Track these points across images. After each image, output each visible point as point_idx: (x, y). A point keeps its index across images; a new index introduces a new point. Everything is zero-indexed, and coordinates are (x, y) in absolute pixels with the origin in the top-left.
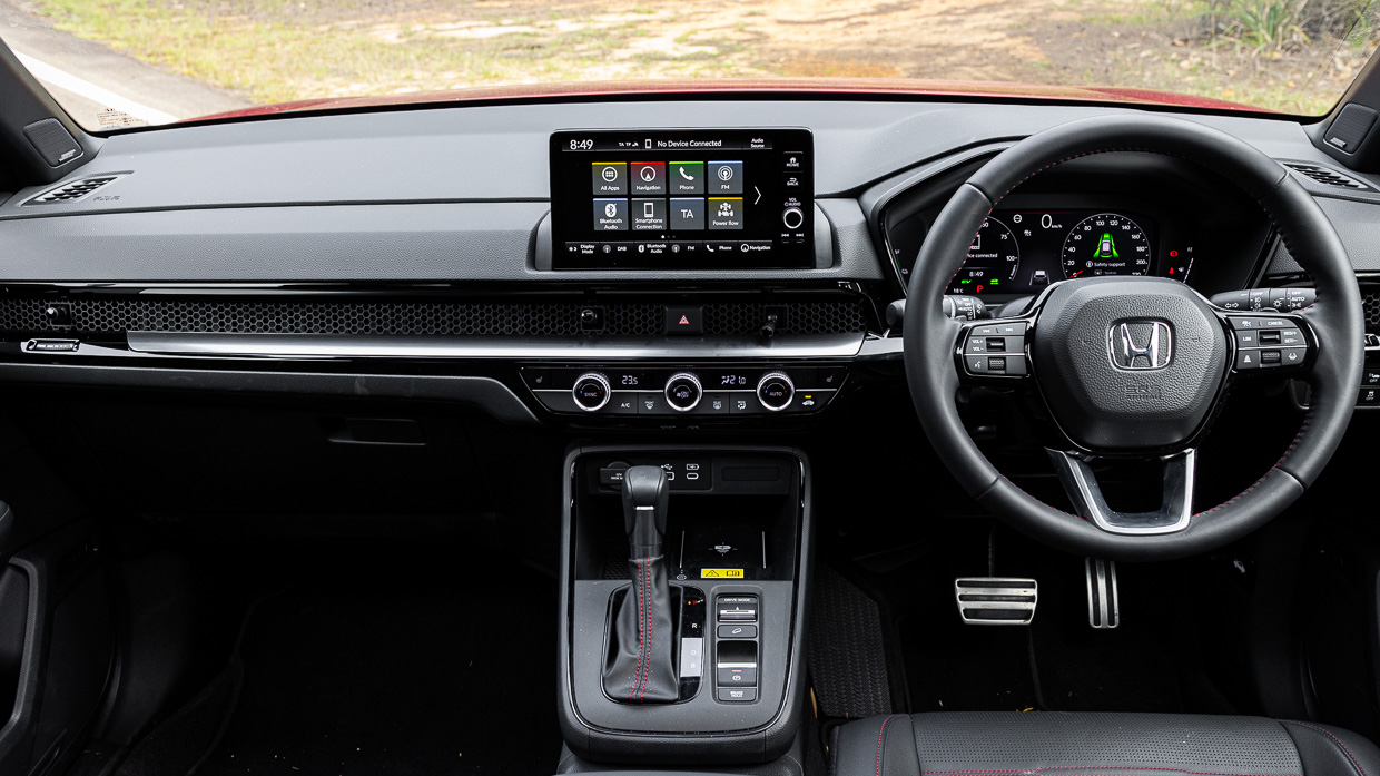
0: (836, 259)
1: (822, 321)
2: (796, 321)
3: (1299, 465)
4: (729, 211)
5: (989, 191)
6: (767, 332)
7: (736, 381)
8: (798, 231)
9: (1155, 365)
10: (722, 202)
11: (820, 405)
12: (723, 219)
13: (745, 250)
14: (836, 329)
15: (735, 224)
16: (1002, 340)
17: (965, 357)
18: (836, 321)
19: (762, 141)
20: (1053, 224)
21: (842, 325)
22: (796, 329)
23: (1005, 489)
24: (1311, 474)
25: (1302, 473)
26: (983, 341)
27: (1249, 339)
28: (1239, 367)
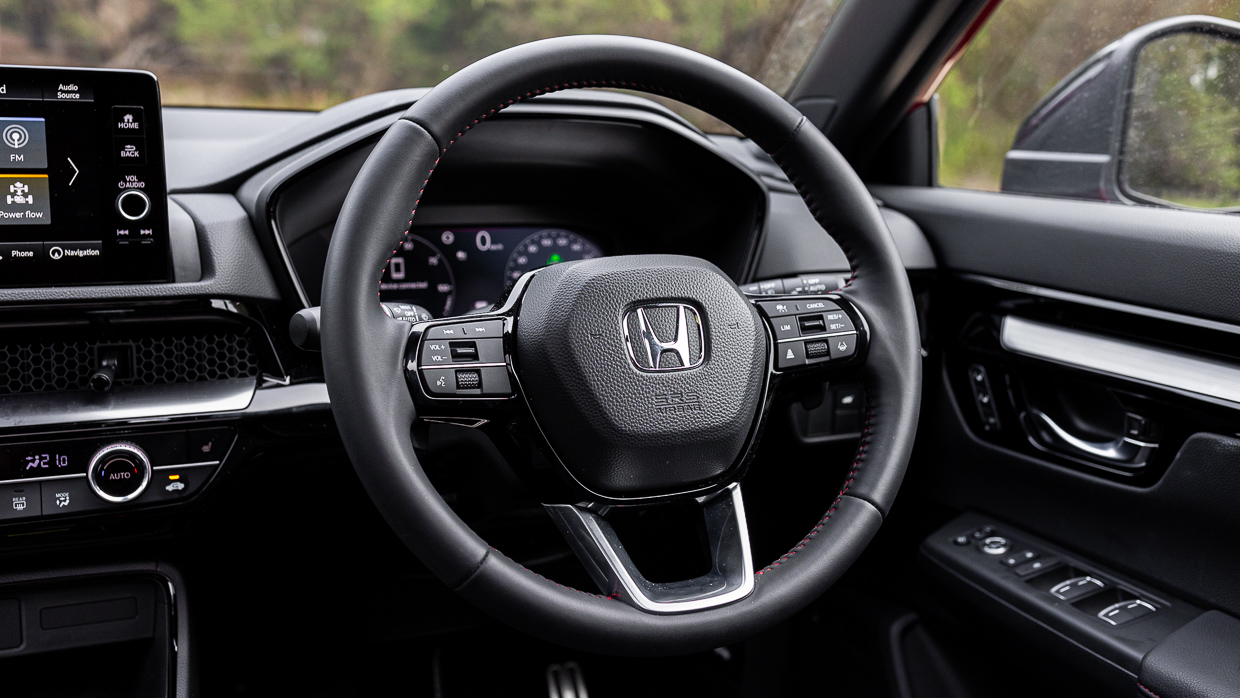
0: (206, 267)
1: (191, 364)
2: (149, 366)
3: (873, 486)
4: (25, 195)
5: (436, 128)
6: (101, 382)
7: (52, 462)
8: (143, 224)
9: (687, 364)
10: (13, 181)
11: (192, 489)
12: (15, 207)
13: (56, 257)
14: (212, 374)
15: (40, 216)
16: (473, 345)
17: (421, 372)
18: (212, 362)
19: (76, 88)
20: (493, 242)
21: (222, 367)
22: (149, 378)
23: (499, 566)
24: (888, 496)
25: (878, 495)
26: (445, 346)
27: (788, 328)
28: (781, 365)
